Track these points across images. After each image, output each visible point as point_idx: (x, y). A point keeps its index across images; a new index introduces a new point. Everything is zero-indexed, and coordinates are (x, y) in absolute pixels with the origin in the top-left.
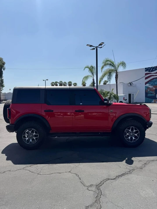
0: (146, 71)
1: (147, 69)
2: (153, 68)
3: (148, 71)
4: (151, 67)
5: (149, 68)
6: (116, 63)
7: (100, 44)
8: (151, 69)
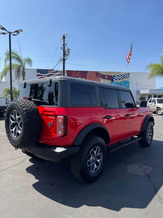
0: (37, 72)
1: (38, 71)
2: (45, 70)
3: (40, 73)
4: (43, 69)
5: (41, 69)
6: (22, 58)
7: (17, 31)
8: (43, 71)
